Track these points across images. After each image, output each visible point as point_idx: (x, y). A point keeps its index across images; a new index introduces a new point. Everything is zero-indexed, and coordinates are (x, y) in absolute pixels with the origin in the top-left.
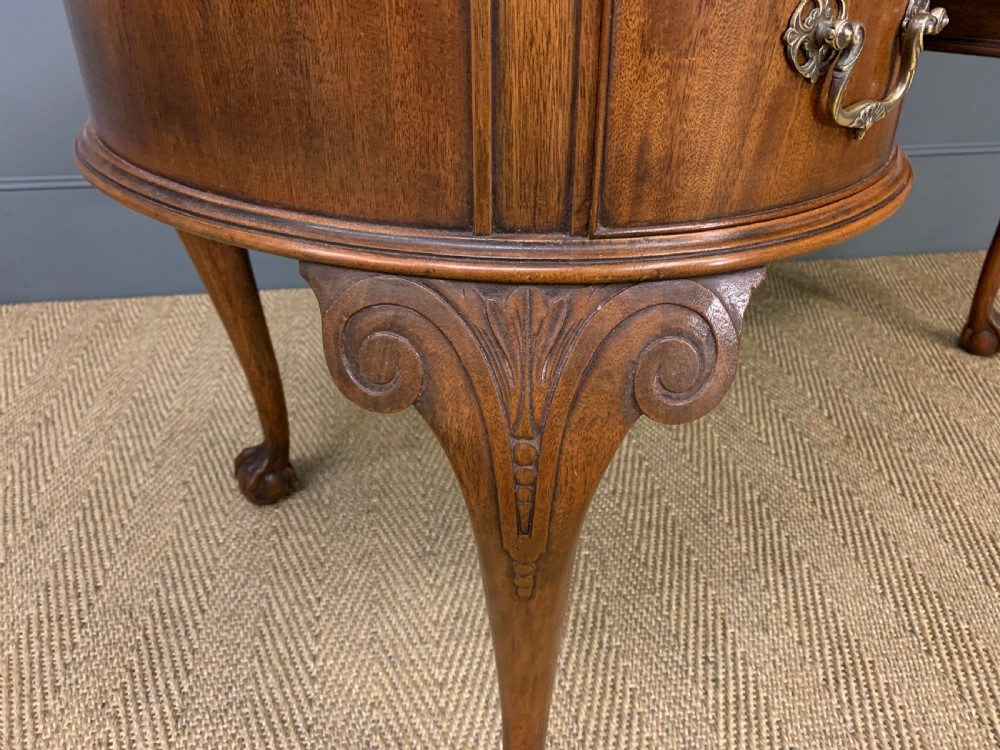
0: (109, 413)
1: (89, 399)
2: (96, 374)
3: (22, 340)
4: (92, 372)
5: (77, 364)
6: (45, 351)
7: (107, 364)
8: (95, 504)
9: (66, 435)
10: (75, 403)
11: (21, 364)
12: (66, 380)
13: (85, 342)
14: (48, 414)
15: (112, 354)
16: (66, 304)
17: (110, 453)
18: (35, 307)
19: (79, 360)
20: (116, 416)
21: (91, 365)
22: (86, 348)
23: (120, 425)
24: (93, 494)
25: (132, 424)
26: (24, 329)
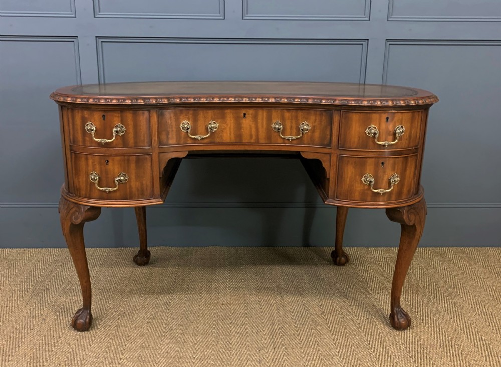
0: (67, 288)
1: (61, 283)
2: (64, 275)
3: (39, 261)
4: (63, 274)
5: (58, 271)
6: (47, 266)
7: (68, 272)
8: (61, 314)
9: (53, 294)
10: (56, 284)
11: (39, 270)
12: (54, 276)
13: (61, 263)
14: (47, 287)
15: (70, 268)
16: (55, 249)
17: (67, 300)
18: (44, 250)
19: (59, 269)
20: (70, 289)
21: (62, 271)
22: (61, 266)
23: (71, 292)
24: (60, 312)
25: (75, 292)
26: (40, 258)
